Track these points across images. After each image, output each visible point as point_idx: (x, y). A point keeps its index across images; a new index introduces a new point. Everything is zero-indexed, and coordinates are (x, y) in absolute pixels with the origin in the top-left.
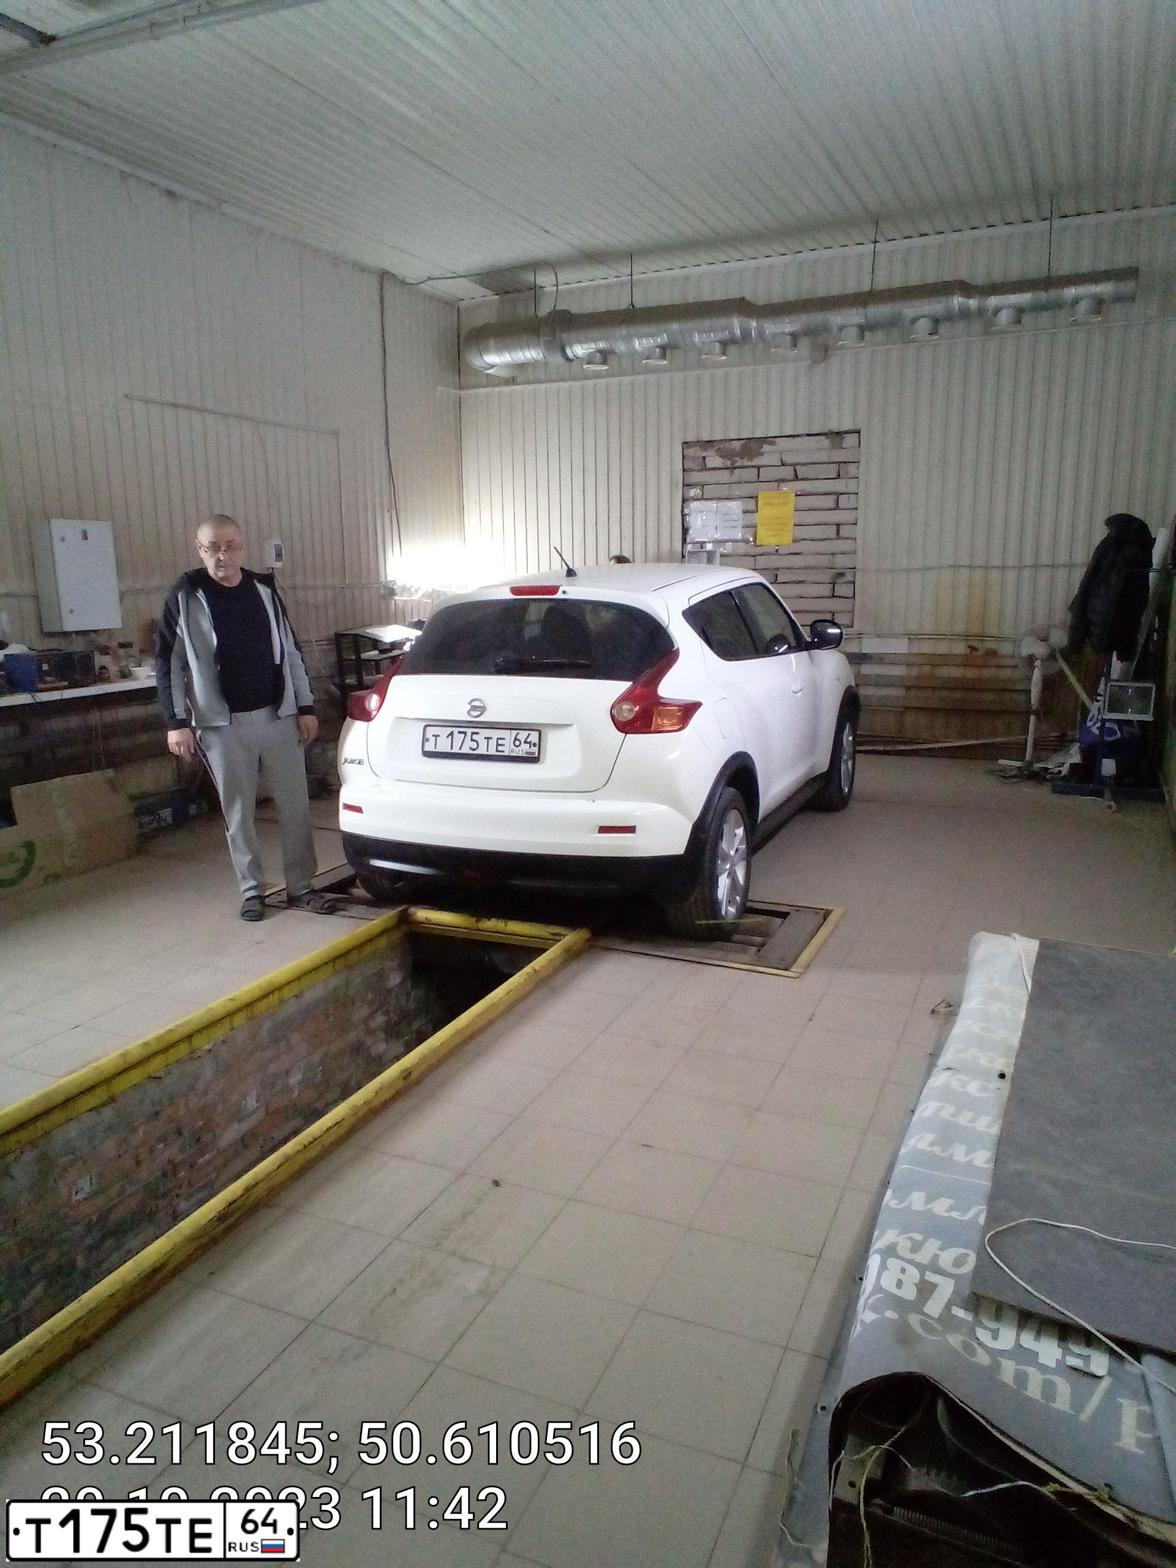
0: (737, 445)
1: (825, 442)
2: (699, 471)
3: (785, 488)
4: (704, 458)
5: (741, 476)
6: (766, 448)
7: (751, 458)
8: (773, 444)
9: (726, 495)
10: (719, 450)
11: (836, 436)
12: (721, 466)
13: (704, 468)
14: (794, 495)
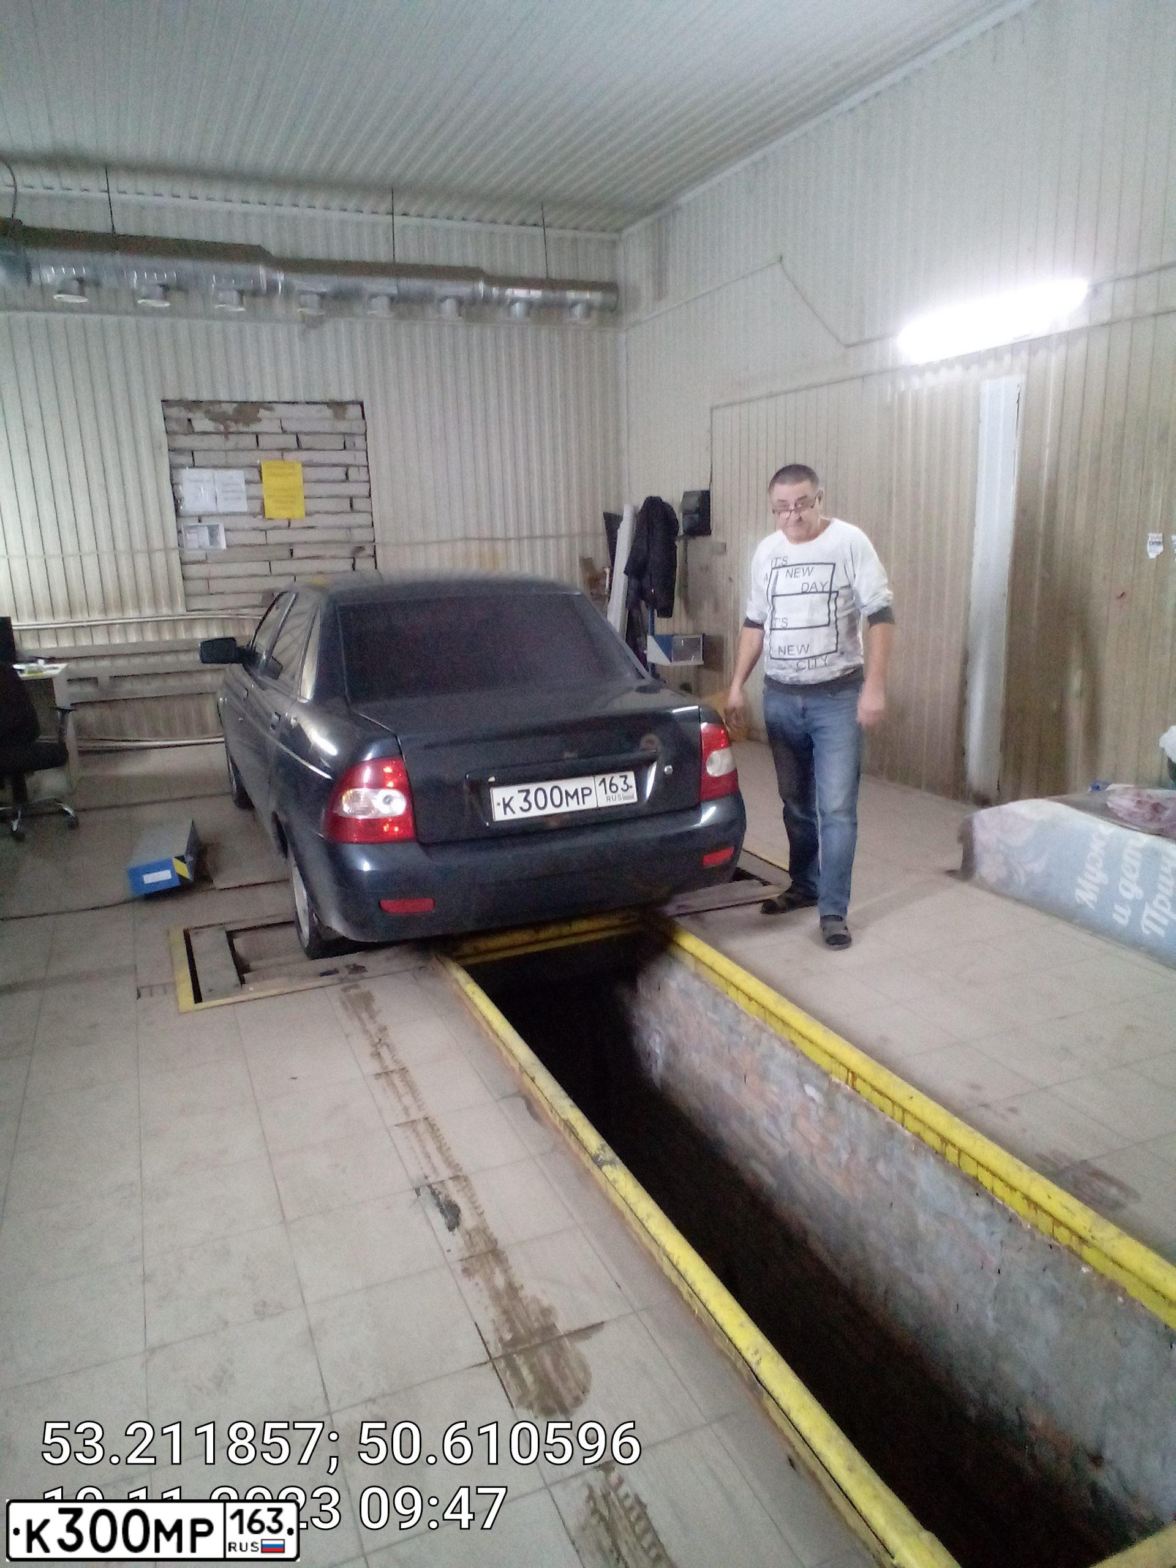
0: (229, 409)
1: (328, 412)
2: (186, 434)
3: (290, 456)
4: (189, 420)
5: (237, 443)
6: (263, 413)
7: (247, 424)
8: (270, 409)
9: (223, 462)
10: (207, 412)
11: (338, 406)
12: (213, 430)
13: (191, 431)
14: (300, 465)
